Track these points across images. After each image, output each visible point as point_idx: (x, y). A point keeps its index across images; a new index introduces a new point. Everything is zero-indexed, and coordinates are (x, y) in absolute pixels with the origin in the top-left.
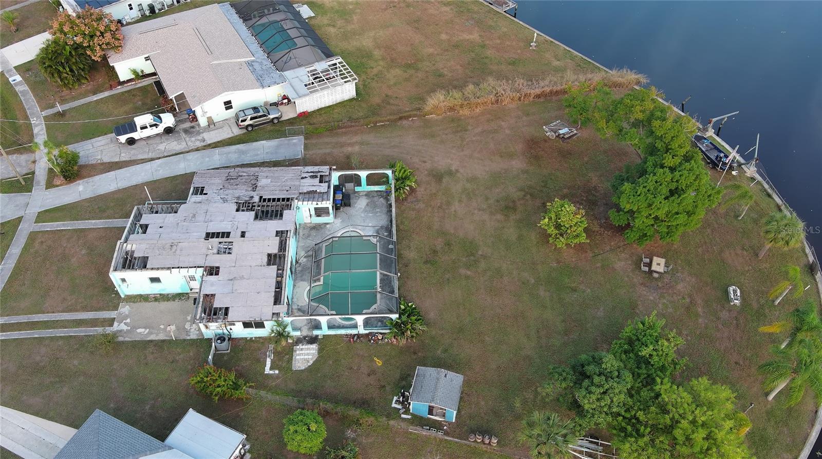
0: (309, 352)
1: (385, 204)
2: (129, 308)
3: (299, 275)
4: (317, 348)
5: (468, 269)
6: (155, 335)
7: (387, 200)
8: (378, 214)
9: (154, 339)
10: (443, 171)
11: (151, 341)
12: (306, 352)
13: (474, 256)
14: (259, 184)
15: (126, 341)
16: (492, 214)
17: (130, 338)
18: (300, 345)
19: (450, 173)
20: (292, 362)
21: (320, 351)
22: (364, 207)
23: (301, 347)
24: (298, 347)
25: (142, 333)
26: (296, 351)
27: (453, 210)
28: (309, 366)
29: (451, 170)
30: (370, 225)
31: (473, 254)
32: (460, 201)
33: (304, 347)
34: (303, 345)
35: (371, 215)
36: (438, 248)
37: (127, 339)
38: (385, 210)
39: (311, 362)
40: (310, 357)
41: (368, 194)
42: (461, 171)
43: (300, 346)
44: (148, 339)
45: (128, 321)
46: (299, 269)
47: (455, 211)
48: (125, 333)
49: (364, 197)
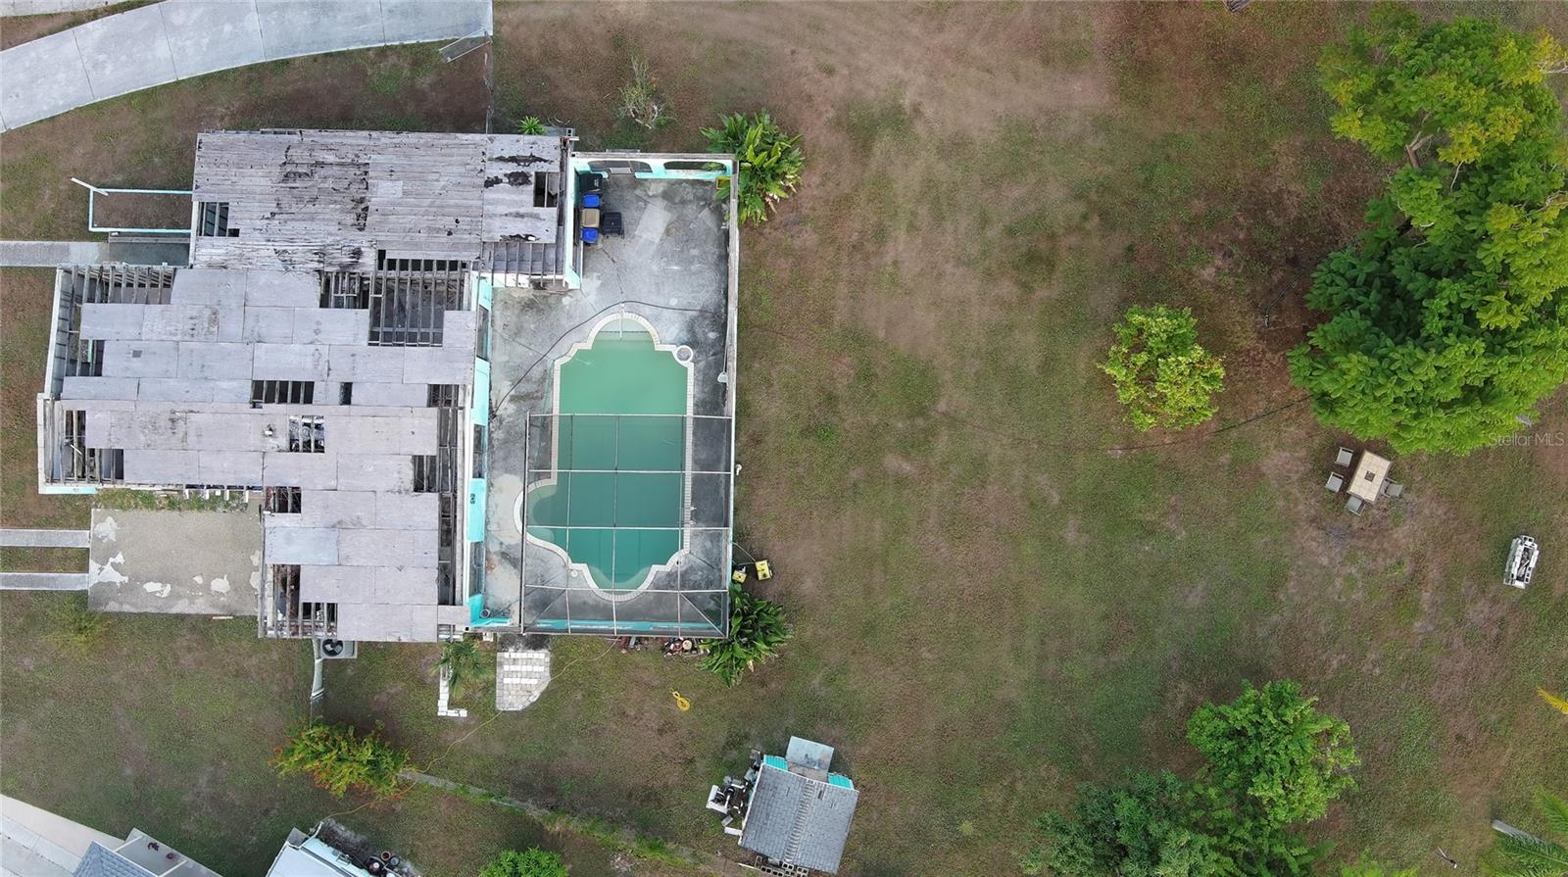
0: (529, 668)
1: (716, 230)
2: (115, 525)
3: (500, 454)
4: (548, 660)
5: (906, 456)
6: (187, 602)
7: (720, 215)
8: (695, 267)
9: (187, 611)
10: (876, 110)
11: (181, 618)
12: (524, 668)
13: (927, 418)
14: (374, 202)
15: (125, 614)
16: (989, 276)
17: (133, 605)
18: (511, 650)
19: (898, 120)
20: (494, 692)
21: (556, 667)
22: (657, 241)
23: (513, 655)
24: (506, 655)
25: (156, 593)
26: (501, 665)
27: (889, 259)
28: (532, 704)
29: (899, 109)
30: (673, 302)
31: (922, 412)
32: (912, 228)
33: (519, 655)
34: (516, 650)
35: (676, 268)
36: (841, 387)
37: (127, 608)
38: (713, 250)
39: (537, 694)
40: (534, 682)
41: (671, 194)
42: (928, 111)
43: (510, 654)
44: (174, 611)
45: (120, 559)
46: (498, 435)
47: (895, 263)
48: (119, 591)
49: (660, 203)
